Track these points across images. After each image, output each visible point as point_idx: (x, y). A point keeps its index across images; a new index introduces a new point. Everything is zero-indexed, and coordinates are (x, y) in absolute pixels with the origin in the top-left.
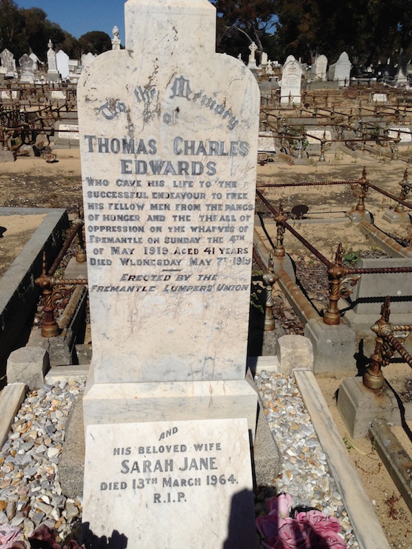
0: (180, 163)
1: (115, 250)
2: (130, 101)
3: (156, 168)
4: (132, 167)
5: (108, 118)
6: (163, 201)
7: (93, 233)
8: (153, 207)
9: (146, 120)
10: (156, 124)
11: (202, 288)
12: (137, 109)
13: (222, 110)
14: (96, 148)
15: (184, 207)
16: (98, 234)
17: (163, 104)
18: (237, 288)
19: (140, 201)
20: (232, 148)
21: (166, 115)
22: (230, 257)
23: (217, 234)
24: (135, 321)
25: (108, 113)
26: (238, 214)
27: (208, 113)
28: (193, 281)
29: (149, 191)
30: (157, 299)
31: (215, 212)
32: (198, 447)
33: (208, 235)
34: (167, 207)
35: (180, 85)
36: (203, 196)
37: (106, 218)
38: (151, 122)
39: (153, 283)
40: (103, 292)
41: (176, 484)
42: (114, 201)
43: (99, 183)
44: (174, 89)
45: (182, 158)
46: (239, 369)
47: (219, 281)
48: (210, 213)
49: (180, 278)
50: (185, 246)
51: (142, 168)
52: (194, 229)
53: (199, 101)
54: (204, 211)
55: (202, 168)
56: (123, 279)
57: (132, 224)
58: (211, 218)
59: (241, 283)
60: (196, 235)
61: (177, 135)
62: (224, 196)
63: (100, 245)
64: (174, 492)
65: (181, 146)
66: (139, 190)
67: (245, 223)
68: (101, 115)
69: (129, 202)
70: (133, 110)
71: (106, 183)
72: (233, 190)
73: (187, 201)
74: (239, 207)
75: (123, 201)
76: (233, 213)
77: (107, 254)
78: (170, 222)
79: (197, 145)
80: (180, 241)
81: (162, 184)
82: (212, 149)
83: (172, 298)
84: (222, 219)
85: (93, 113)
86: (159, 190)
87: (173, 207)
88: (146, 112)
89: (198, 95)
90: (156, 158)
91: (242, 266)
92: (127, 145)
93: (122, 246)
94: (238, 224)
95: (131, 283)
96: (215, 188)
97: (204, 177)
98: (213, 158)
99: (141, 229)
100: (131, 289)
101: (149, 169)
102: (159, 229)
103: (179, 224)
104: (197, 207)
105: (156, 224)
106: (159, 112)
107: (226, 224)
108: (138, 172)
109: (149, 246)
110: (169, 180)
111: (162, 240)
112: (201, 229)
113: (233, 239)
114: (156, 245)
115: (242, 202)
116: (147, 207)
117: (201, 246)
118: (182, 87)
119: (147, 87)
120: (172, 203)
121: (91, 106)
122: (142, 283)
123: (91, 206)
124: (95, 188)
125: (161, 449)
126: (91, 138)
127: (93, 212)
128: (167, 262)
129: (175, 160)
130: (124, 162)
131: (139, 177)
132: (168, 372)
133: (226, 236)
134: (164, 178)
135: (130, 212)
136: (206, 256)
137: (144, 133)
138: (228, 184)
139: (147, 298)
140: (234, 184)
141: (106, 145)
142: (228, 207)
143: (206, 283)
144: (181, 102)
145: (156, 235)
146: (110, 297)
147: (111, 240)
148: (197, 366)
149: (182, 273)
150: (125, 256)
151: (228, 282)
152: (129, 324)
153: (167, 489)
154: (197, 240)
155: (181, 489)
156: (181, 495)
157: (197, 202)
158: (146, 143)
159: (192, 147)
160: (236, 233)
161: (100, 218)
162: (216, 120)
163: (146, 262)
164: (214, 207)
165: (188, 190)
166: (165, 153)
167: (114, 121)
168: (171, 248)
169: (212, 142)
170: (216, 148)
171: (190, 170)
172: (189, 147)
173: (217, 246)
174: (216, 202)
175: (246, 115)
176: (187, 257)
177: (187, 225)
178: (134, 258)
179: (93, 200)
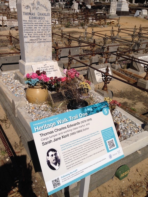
0: (39, 17)
1: (29, 34)
2: (30, 6)
3: (35, 18)
4: (31, 18)
5: (27, 9)
6: (36, 24)
7: (25, 31)
8: (35, 26)
9: (33, 9)
10: (35, 10)
11: (44, 42)
12: (32, 7)
13: (45, 8)
14: (25, 14)
15: (40, 26)
16: (26, 31)
17: (36, 6)
18: (50, 42)
19: (33, 24)
20: (47, 15)
21: (36, 8)
22: (48, 35)
23: (46, 31)
24: (33, 49)
25: (27, 8)
26: (49, 27)
27: (43, 8)
28: (42, 40)
29: (34, 22)
30: (36, 44)
31: (45, 27)
32: (50, 66)
33: (44, 31)
34: (37, 26)
35: (38, 3)
36: (43, 23)
37: (27, 28)
38: (34, 9)
39: (35, 41)
40: (27, 43)
41: (49, 72)
42: (28, 24)
43: (25, 21)
44: (37, 4)
45: (39, 16)
46: (51, 58)
47: (47, 40)
48: (44, 27)
49: (40, 40)
50: (40, 33)
51: (33, 18)
52: (42, 30)
53: (41, 6)
54: (43, 26)
55: (42, 18)
56: (30, 40)
57: (31, 29)
58: (45, 28)
59: (50, 41)
60: (42, 31)
61: (38, 12)
62: (46, 23)
63: (26, 33)
64: (49, 73)
65: (39, 14)
66: (32, 22)
67: (50, 29)
68: (25, 8)
69: (31, 25)
70: (31, 7)
71: (27, 21)
72: (48, 22)
73: (40, 25)
74: (49, 26)
75: (30, 24)
76: (48, 27)
77: (27, 35)
78: (38, 29)
79: (42, 14)
80: (40, 32)
81: (36, 21)
82: (44, 15)
83: (39, 44)
84: (46, 28)
85: (24, 8)
86: (36, 22)
87: (38, 26)
88: (33, 8)
89: (41, 5)
90: (35, 16)
91: (50, 37)
92: (30, 14)
93: (30, 34)
94: (49, 29)
95: (32, 41)
96: (45, 22)
97: (43, 20)
98: (44, 16)
99: (33, 30)
100: (32, 42)
101: (34, 18)
102: (36, 30)
103: (39, 29)
104: (42, 26)
105: (35, 29)
106: (35, 8)
107: (47, 29)
108: (32, 19)
109: (34, 33)
110: (37, 20)
111: (37, 32)
112: (43, 30)
113: (48, 32)
114: (36, 33)
115: (49, 25)
116: (34, 26)
117: (43, 33)
118: (39, 3)
119: (33, 3)
120: (38, 25)
121: (24, 6)
122: (33, 41)
123: (24, 26)
124: (25, 22)
125: (45, 67)
126: (24, 12)
127: (24, 27)
128: (38, 37)
129: (38, 16)
130: (30, 17)
131: (32, 20)
132: (39, 59)
133: (47, 31)
134: (36, 20)
135: (31, 27)
136: (44, 35)
137: (33, 11)
138: (47, 21)
139: (35, 44)
140: (48, 21)
141: (26, 14)
142: (47, 26)
143: (44, 41)
144: (38, 6)
145: (35, 31)
146: (28, 44)
147: (28, 32)
148: (44, 58)
149: (40, 39)
150: (30, 36)
151: (48, 40)
152: (31, 50)
153: (48, 73)
154: (43, 32)
155: (50, 72)
156: (50, 73)
157: (42, 25)
158: (33, 13)
159: (41, 14)
160: (49, 31)
161: (26, 28)
162: (44, 9)
163: (34, 37)
164: (45, 26)
165: (41, 22)
166: (36, 15)
167: (28, 9)
168: (38, 34)
169: (44, 13)
170: (44, 14)
171: (41, 19)
172: (40, 14)
173: (46, 33)
174: (45, 25)
175: (49, 9)
176: (41, 35)
177: (41, 29)
178: (32, 36)
179: (25, 24)
